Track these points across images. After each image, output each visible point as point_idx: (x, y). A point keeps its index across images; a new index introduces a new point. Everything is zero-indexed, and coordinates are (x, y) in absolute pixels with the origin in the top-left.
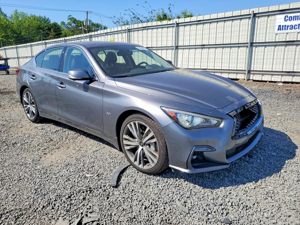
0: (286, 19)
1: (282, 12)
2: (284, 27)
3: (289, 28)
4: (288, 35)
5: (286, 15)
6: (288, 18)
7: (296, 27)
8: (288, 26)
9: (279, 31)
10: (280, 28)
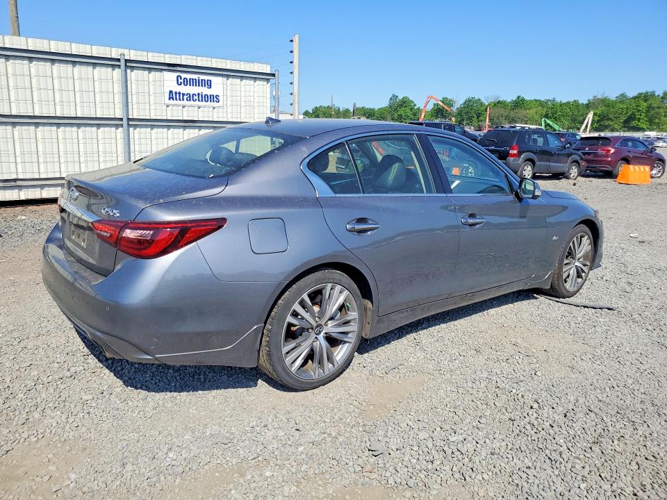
0: (180, 81)
1: (172, 67)
2: (178, 95)
3: (185, 97)
4: (185, 109)
5: (178, 74)
6: (182, 81)
7: (195, 98)
8: (184, 95)
9: (171, 102)
10: (172, 96)
